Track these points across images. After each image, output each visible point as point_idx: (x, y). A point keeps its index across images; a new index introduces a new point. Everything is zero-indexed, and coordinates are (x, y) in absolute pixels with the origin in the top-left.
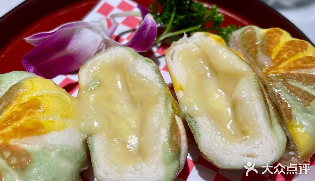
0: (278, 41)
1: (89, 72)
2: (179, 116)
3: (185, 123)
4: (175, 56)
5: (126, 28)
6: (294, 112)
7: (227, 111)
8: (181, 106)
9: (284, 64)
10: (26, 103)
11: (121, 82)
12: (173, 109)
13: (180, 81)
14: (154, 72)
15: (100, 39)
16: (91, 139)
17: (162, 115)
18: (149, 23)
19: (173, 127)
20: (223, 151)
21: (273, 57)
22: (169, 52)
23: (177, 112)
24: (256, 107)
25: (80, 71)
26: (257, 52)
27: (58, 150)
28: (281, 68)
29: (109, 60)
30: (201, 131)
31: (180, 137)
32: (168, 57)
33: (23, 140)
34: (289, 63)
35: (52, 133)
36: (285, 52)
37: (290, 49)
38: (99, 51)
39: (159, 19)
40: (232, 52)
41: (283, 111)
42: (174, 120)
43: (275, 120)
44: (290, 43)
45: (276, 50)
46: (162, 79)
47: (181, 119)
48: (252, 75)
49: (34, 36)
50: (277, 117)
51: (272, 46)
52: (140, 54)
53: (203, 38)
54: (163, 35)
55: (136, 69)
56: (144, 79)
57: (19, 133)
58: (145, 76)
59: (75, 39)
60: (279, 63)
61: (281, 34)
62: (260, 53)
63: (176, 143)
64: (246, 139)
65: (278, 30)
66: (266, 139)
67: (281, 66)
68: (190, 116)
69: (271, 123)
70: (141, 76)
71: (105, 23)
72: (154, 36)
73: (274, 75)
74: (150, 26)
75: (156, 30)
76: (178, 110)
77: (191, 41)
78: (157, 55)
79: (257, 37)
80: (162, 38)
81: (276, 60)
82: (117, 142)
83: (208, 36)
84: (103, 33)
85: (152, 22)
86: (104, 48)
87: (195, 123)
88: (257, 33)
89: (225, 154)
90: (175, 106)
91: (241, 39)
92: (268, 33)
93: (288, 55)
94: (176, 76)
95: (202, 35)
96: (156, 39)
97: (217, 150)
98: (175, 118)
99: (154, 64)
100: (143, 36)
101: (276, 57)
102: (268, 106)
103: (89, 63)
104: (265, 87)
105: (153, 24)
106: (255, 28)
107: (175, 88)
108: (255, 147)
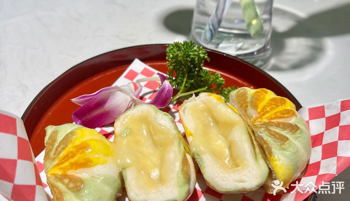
0: (264, 98)
1: (122, 124)
2: (189, 154)
3: (194, 159)
4: (186, 111)
5: (148, 90)
6: (274, 150)
7: (225, 151)
8: (191, 147)
9: (267, 115)
10: (78, 145)
11: (146, 130)
12: (185, 148)
13: (190, 129)
14: (170, 122)
15: (129, 99)
16: (125, 171)
17: (176, 152)
18: (166, 87)
19: (185, 161)
20: (221, 179)
21: (259, 110)
22: (182, 108)
23: (188, 151)
24: (245, 146)
25: (115, 123)
26: (247, 106)
27: (102, 178)
28: (264, 118)
29: (137, 114)
30: (205, 165)
31: (190, 168)
32: (181, 112)
33: (77, 171)
34: (271, 115)
35: (98, 166)
36: (268, 106)
37: (272, 104)
38: (129, 108)
39: (174, 83)
40: (228, 107)
41: (265, 149)
42: (185, 156)
43: (260, 156)
44: (273, 100)
45: (261, 105)
46: (176, 128)
47: (191, 157)
48: (242, 124)
49: (79, 98)
50: (262, 154)
51: (258, 102)
52: (160, 109)
53: (207, 97)
54: (177, 95)
55: (157, 120)
56: (163, 127)
57: (74, 167)
58: (164, 125)
59: (111, 99)
60: (264, 115)
61: (266, 93)
62: (249, 107)
63: (187, 172)
64: (238, 170)
65: (264, 90)
66: (253, 169)
67: (264, 117)
68: (197, 154)
69: (256, 157)
70: (161, 125)
71: (132, 86)
72: (170, 96)
73: (259, 123)
74: (167, 89)
75: (172, 91)
76: (188, 149)
77: (198, 99)
78: (173, 110)
79: (248, 95)
80: (177, 97)
81: (261, 112)
82: (143, 174)
83: (210, 95)
84: (131, 94)
85: (169, 86)
86: (133, 105)
87: (201, 160)
88: (248, 93)
89: (223, 181)
90: (186, 146)
91: (237, 97)
92: (257, 92)
93: (270, 108)
94: (187, 125)
95: (206, 95)
96: (172, 98)
97: (217, 178)
98: (186, 155)
99: (170, 117)
100: (162, 96)
101: (261, 110)
102: (254, 146)
103: (122, 117)
104: (253, 132)
105: (170, 87)
106: (247, 89)
107: (186, 134)
108: (245, 175)
